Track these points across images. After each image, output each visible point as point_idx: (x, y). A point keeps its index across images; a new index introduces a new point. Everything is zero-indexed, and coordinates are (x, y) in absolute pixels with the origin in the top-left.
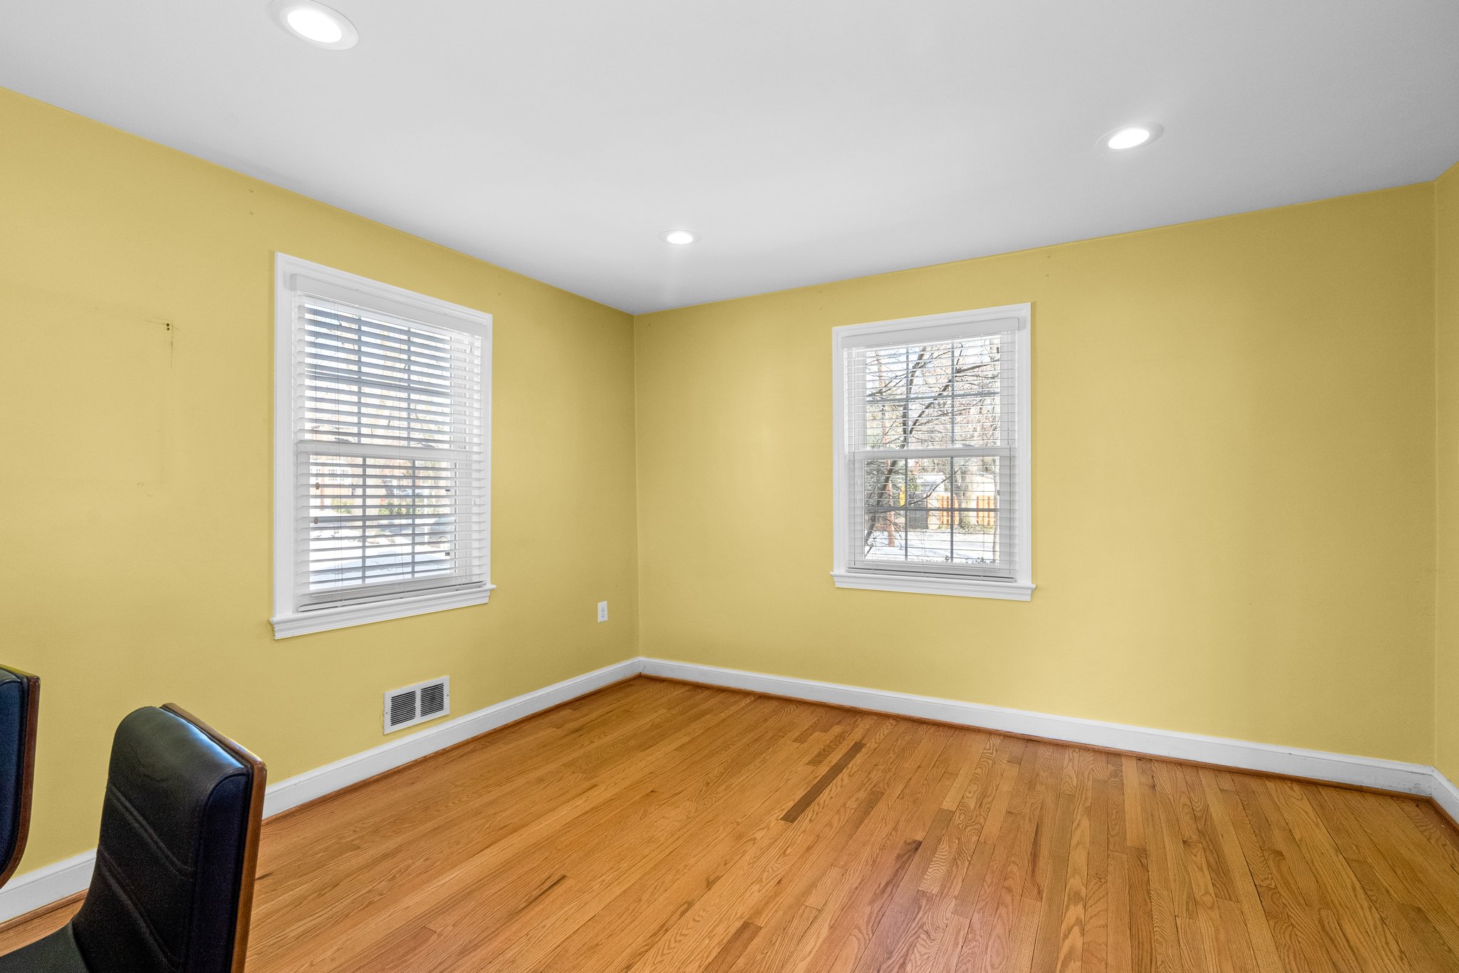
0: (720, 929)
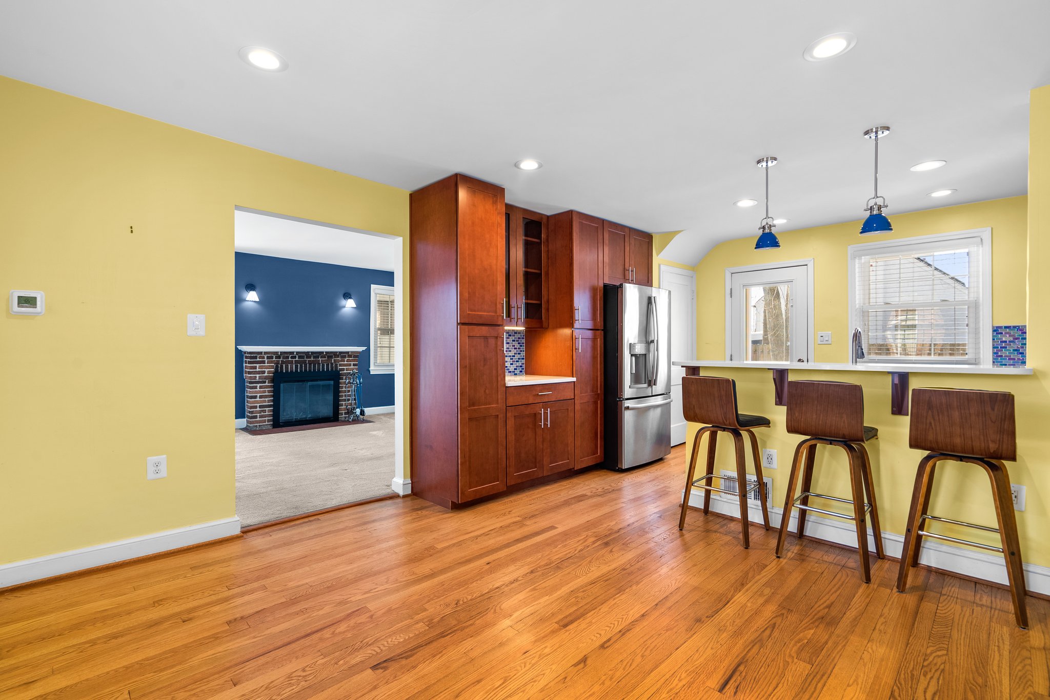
0: (583, 627)
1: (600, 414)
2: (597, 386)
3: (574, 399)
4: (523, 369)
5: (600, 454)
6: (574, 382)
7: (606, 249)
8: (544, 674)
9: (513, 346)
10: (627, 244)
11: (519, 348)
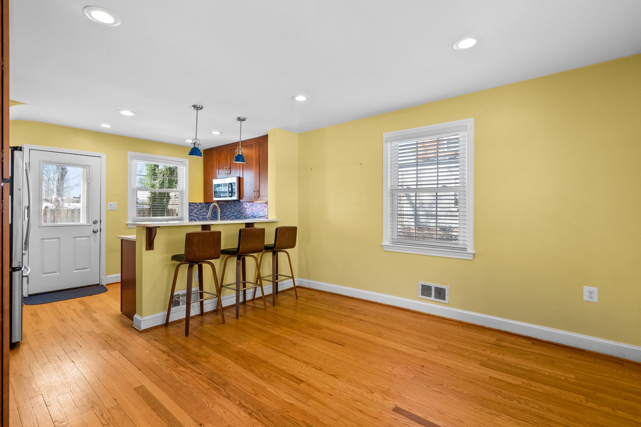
0: (302, 375)
8: (347, 388)
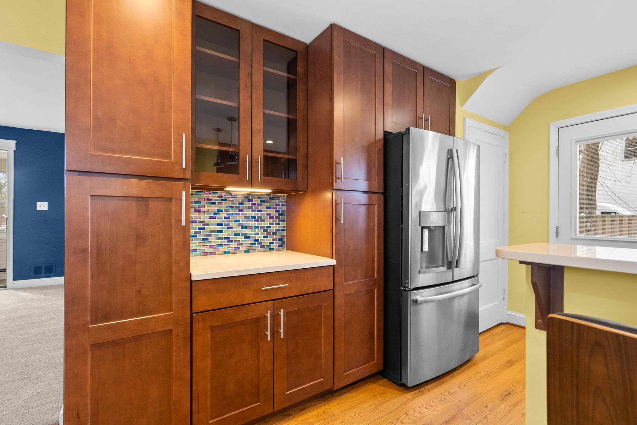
1: (378, 306)
2: (373, 269)
3: (333, 290)
4: (284, 242)
5: (377, 360)
6: (334, 266)
7: (389, 87)
9: (267, 214)
10: (420, 86)
11: (276, 218)
